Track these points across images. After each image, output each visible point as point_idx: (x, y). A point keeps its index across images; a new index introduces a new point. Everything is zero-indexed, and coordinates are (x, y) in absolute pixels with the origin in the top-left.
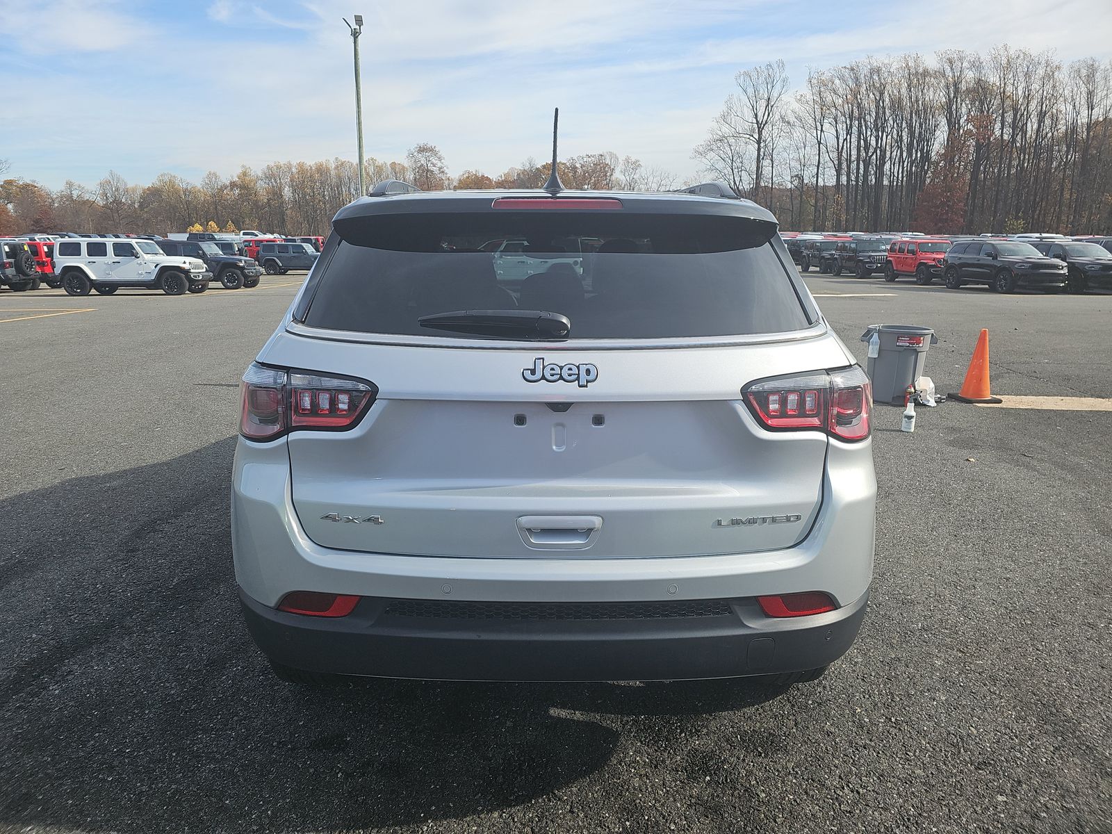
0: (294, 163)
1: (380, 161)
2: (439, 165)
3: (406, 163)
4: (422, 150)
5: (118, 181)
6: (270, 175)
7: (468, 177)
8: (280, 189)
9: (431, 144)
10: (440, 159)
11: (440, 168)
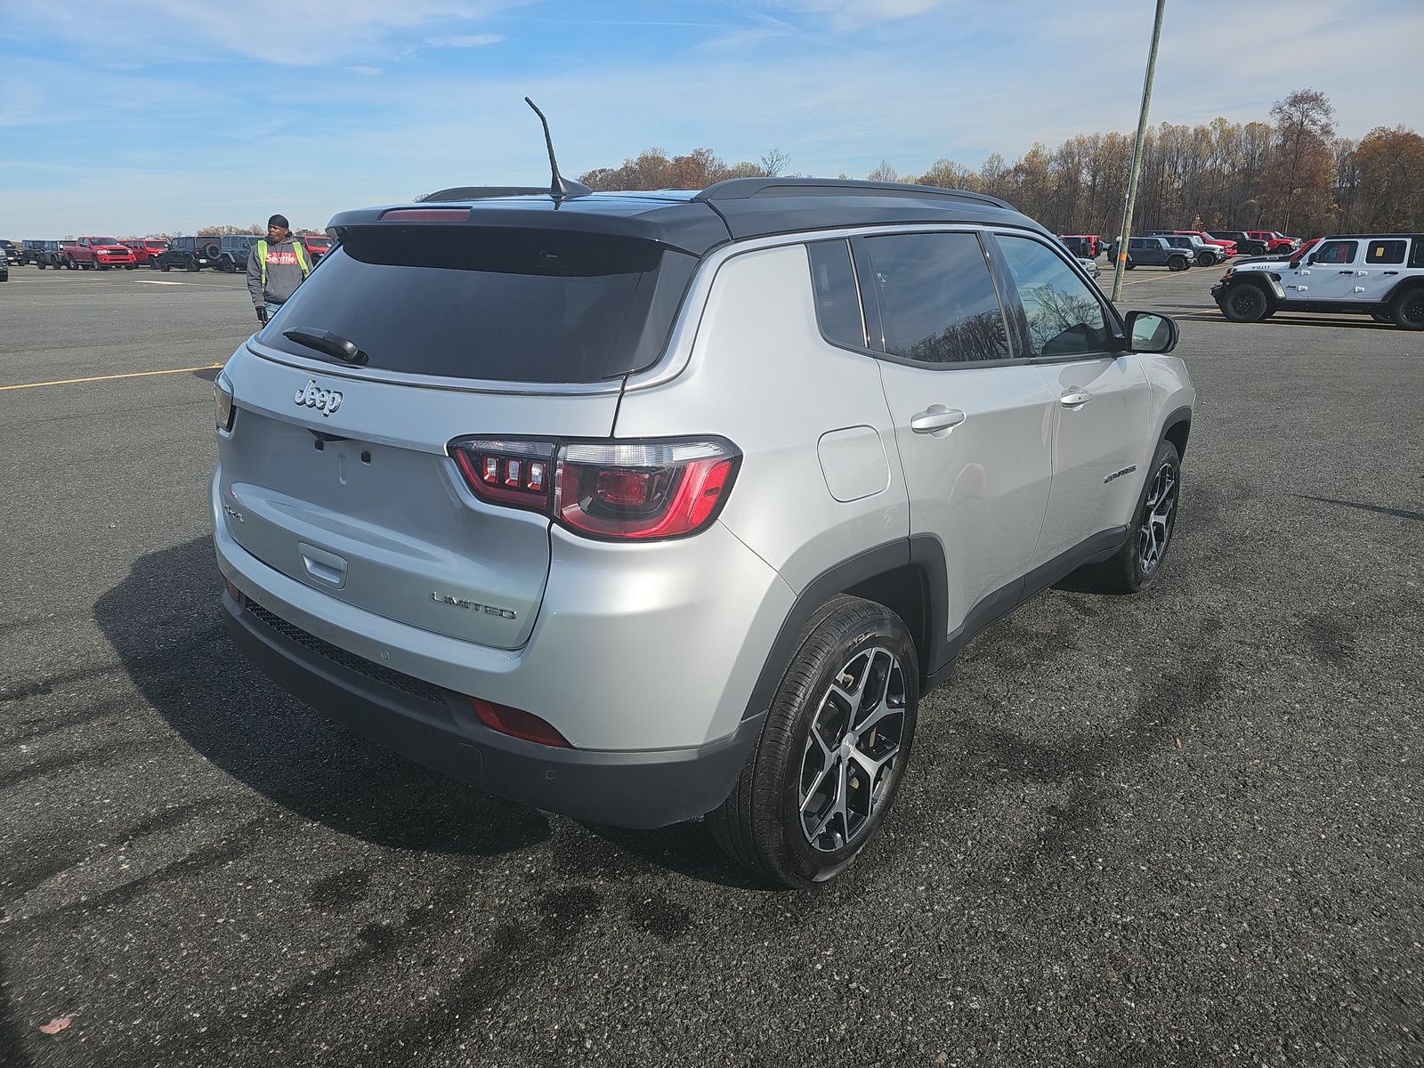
0: (1103, 136)
1: (1231, 122)
2: (1324, 121)
3: (1273, 123)
4: (1297, 101)
5: (888, 171)
6: (1067, 155)
7: (1379, 138)
8: (1078, 172)
9: (1315, 90)
10: (1327, 112)
11: (1323, 128)
